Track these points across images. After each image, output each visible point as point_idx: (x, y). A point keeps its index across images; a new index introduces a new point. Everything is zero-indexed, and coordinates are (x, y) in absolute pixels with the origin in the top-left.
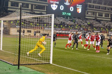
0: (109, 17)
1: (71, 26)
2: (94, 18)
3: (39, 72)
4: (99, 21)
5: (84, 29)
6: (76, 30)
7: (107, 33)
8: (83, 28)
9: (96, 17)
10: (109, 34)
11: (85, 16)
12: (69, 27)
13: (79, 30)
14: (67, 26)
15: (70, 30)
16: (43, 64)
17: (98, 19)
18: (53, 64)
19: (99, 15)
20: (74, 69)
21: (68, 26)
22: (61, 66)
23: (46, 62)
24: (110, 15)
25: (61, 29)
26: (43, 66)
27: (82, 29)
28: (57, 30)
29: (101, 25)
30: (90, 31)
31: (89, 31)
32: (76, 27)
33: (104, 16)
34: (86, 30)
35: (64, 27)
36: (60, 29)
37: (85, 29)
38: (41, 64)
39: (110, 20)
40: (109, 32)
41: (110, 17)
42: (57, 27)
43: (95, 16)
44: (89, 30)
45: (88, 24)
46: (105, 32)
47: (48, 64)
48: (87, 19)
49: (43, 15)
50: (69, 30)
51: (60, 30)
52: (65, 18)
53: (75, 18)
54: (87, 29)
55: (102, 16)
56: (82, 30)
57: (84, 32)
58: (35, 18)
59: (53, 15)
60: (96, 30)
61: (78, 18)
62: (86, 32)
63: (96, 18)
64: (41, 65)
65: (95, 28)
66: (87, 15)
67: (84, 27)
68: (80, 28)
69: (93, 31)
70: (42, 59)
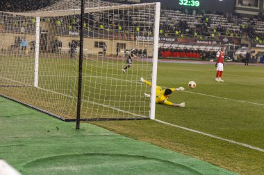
2: (256, 13)
3: (124, 138)
6: (212, 41)
8: (228, 38)
9: (261, 12)
11: (235, 8)
12: (196, 34)
13: (218, 42)
14: (190, 33)
15: (198, 42)
16: (132, 119)
18: (157, 120)
20: (206, 132)
23: (139, 116)
25: (176, 40)
26: (133, 123)
27: (226, 40)
28: (166, 42)
30: (247, 45)
31: (243, 45)
34: (238, 42)
35: (182, 35)
36: (173, 40)
37: (235, 41)
38: (129, 119)
42: (166, 35)
43: (258, 8)
44: (243, 41)
45: (241, 28)
47: (145, 119)
50: (196, 41)
51: (172, 43)
52: (185, 13)
53: (210, 13)
54: (240, 40)
56: (228, 43)
57: (232, 48)
58: (116, 12)
59: (158, 5)
60: (260, 42)
61: (217, 13)
62: (237, 48)
64: (130, 121)
65: (257, 39)
66: (240, 6)
67: (232, 35)
68: (221, 38)
69: (254, 46)
70: (132, 109)
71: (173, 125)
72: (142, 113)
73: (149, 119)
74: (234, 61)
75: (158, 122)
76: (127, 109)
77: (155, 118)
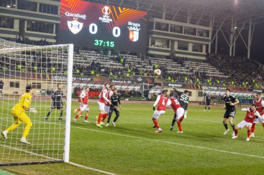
0: (201, 51)
1: (115, 71)
2: (168, 54)
4: (181, 61)
5: (144, 80)
6: (127, 81)
7: (197, 87)
8: (142, 78)
9: (172, 52)
10: (203, 91)
11: (148, 49)
12: (111, 74)
13: (133, 82)
14: (105, 72)
15: (113, 81)
16: (46, 163)
17: (177, 55)
18: (71, 163)
19: (179, 48)
21: (107, 72)
23: (53, 159)
24: (204, 47)
25: (92, 80)
26: (46, 167)
27: (140, 80)
28: (81, 82)
29: (184, 71)
30: (160, 84)
31: (156, 84)
32: (128, 75)
33: (190, 50)
34: (151, 81)
35: (98, 75)
36: (89, 79)
37: (148, 80)
38: (42, 163)
39: (204, 58)
40: (204, 88)
41: (204, 52)
42: (82, 74)
43: (170, 49)
44: (156, 81)
45: (154, 68)
46: (193, 86)
47: (59, 162)
48: (152, 56)
49: (47, 47)
50: (111, 80)
51: (88, 82)
52: (100, 53)
53: (124, 53)
54: (153, 79)
55: (186, 49)
56: (142, 82)
57: (146, 87)
59: (71, 47)
60: (173, 81)
61: (131, 54)
62: (151, 87)
63: (172, 54)
64: (43, 165)
65: (170, 78)
66: (153, 47)
67: (146, 75)
68: (136, 78)
69: (166, 85)
70: (45, 152)
71: (88, 168)
73: (63, 162)
74: (148, 100)
75: (72, 165)
77: (70, 160)
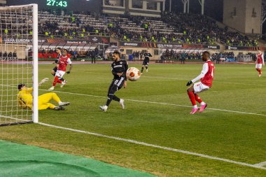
0: (156, 9)
1: (69, 32)
2: (123, 13)
3: (10, 143)
5: (100, 40)
6: (82, 41)
7: (153, 46)
8: (97, 38)
10: (159, 49)
11: (102, 8)
12: (66, 34)
13: (88, 42)
14: (59, 33)
15: (68, 42)
16: (16, 124)
17: (132, 14)
18: (40, 123)
19: (133, 6)
20: (91, 131)
21: (61, 33)
22: (61, 127)
23: (22, 120)
24: (159, 5)
25: (46, 41)
26: (17, 128)
27: (95, 39)
29: (140, 30)
30: (115, 44)
31: (112, 44)
32: (82, 35)
33: (145, 8)
34: (106, 41)
35: (52, 36)
36: (43, 41)
37: (104, 40)
38: (12, 124)
39: (159, 16)
40: (159, 46)
41: (159, 10)
43: (124, 8)
44: (112, 40)
45: (109, 28)
46: (149, 44)
47: (28, 123)
48: (107, 15)
50: (66, 41)
51: (43, 44)
52: (53, 13)
53: (78, 13)
54: (108, 39)
55: (141, 7)
56: (97, 42)
59: (35, 7)
60: (128, 40)
61: (85, 14)
62: (106, 47)
63: (127, 12)
64: (13, 126)
65: (125, 37)
66: (107, 6)
67: (101, 35)
68: (91, 38)
69: (122, 44)
70: (14, 114)
71: (58, 127)
72: (25, 118)
73: (32, 122)
74: (104, 60)
75: (42, 125)
76: (9, 114)
77: (39, 121)
